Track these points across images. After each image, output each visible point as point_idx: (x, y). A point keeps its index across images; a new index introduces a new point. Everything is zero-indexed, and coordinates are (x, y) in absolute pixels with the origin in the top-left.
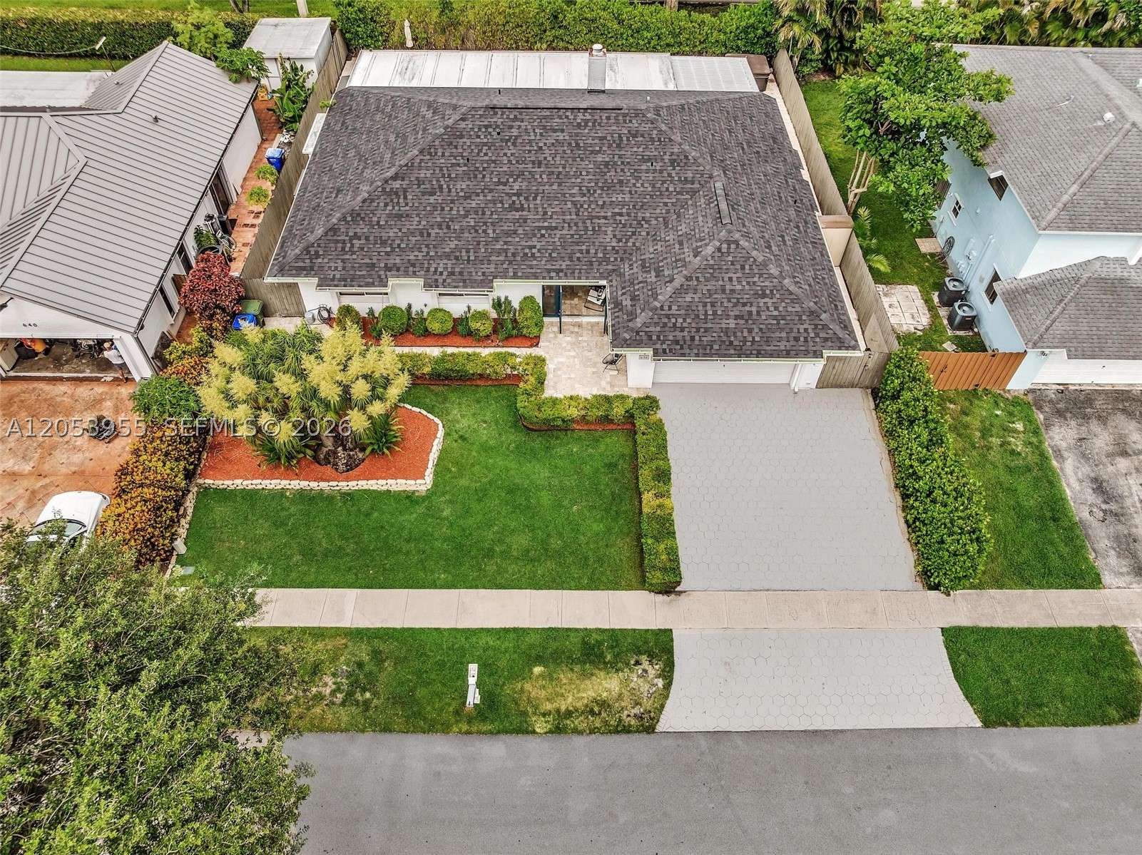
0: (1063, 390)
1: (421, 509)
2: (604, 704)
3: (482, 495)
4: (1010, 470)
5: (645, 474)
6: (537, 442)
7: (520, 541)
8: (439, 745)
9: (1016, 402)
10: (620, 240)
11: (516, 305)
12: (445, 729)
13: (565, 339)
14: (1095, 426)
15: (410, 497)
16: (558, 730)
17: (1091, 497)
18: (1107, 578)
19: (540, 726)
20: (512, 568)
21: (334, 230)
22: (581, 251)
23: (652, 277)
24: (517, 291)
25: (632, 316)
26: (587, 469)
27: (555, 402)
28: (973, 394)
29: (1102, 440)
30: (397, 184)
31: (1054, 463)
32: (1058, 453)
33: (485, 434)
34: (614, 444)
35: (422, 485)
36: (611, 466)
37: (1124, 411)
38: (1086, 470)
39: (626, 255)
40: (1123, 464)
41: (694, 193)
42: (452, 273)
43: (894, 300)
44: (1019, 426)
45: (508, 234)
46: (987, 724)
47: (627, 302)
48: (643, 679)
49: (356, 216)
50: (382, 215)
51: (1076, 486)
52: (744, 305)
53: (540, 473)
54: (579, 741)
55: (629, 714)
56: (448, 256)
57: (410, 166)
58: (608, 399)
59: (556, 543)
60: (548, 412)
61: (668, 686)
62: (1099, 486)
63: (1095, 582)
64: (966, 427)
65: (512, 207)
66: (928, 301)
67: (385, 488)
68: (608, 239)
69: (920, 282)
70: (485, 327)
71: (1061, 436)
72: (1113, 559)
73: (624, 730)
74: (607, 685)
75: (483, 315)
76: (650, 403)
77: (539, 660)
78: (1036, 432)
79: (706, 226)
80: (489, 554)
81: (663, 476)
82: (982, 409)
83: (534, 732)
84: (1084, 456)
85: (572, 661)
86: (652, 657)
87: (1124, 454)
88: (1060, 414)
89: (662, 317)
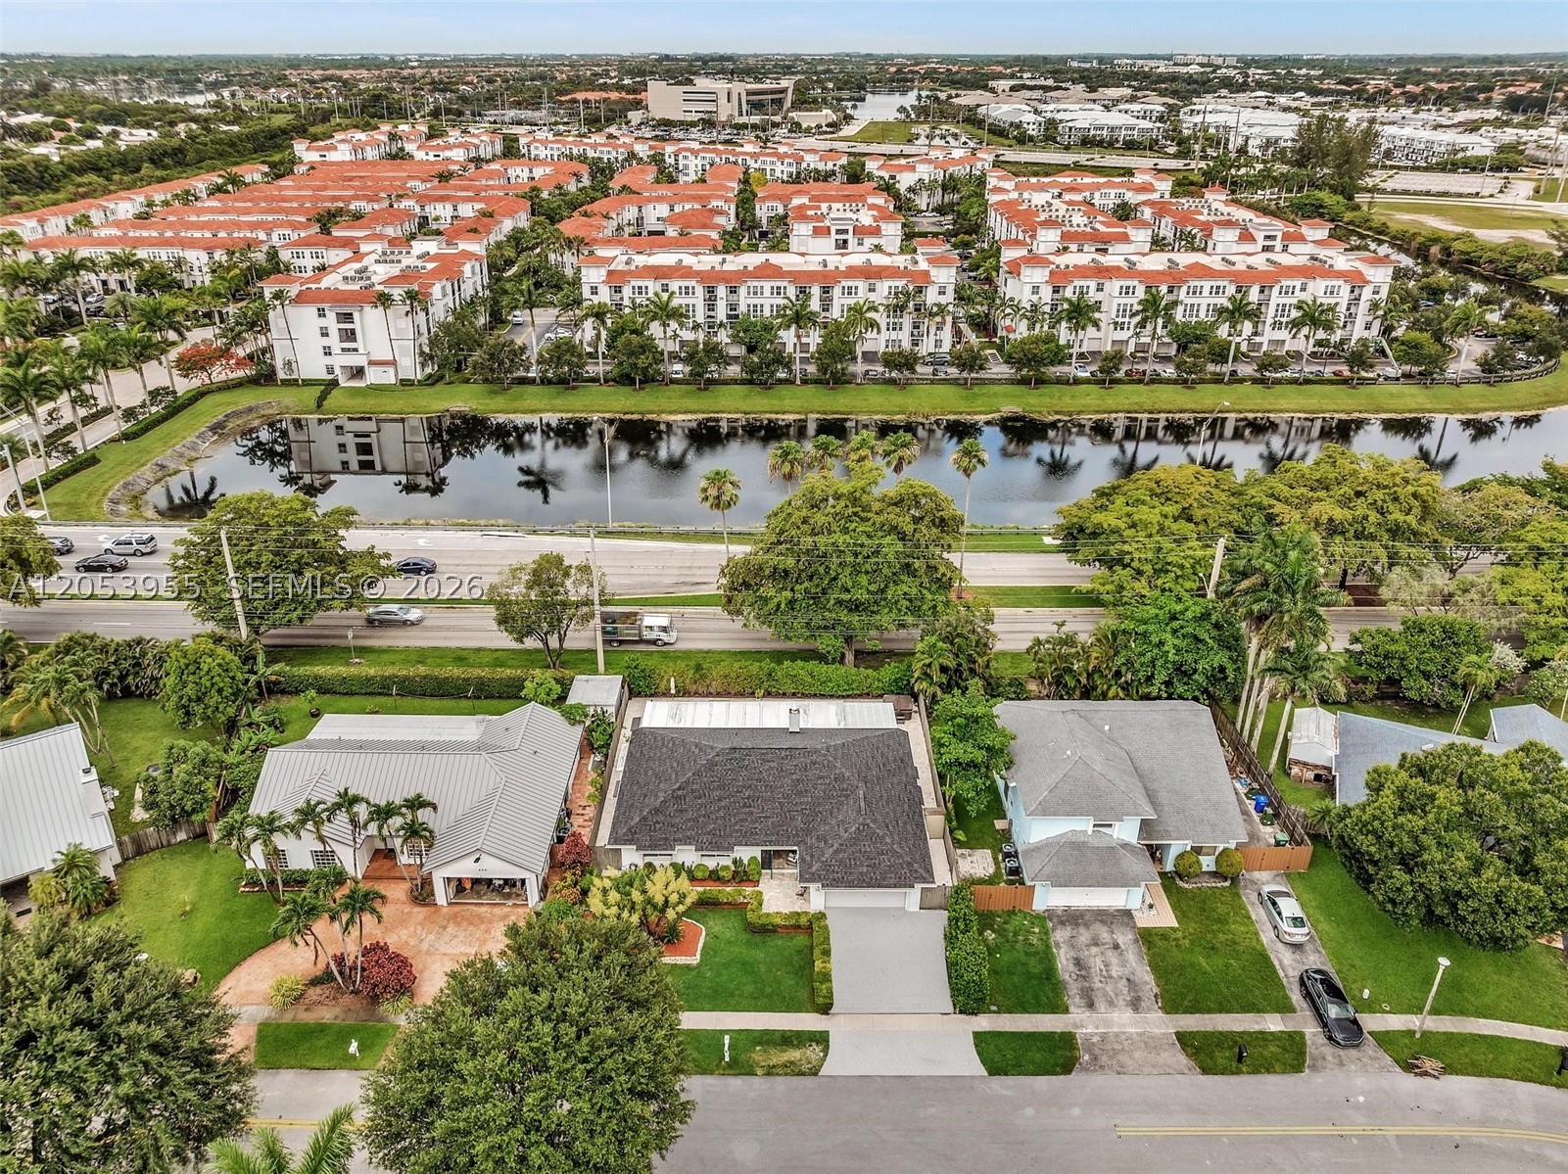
0: (1067, 910)
1: (695, 973)
2: (792, 1063)
3: (727, 965)
4: (1027, 954)
5: (817, 952)
6: (758, 938)
7: (749, 989)
8: (709, 1080)
9: (1038, 916)
10: (805, 824)
11: (746, 862)
12: (712, 1073)
13: (774, 882)
14: (1082, 930)
15: (688, 967)
16: (768, 1074)
17: (1071, 968)
18: (1072, 1009)
19: (759, 1072)
20: (745, 1002)
21: (645, 819)
22: (783, 830)
23: (822, 845)
24: (747, 853)
25: (811, 866)
26: (786, 953)
27: (768, 915)
28: (1013, 912)
29: (1084, 936)
30: (680, 793)
31: (1054, 950)
32: (1057, 945)
33: (728, 934)
34: (801, 939)
35: (694, 960)
36: (800, 952)
37: (1102, 921)
38: (1072, 953)
39: (808, 832)
40: (1094, 950)
41: (847, 796)
42: (711, 843)
43: (974, 859)
44: (1037, 930)
45: (742, 820)
46: (990, 1074)
47: (808, 859)
48: (813, 1052)
49: (657, 811)
50: (672, 810)
51: (1064, 962)
52: (872, 859)
53: (759, 955)
54: (778, 1078)
55: (805, 1068)
56: (708, 833)
57: (687, 782)
58: (798, 914)
59: (768, 990)
60: (764, 920)
61: (826, 1056)
62: (1078, 962)
63: (1066, 1011)
64: (1005, 930)
65: (745, 806)
66: (995, 859)
67: (674, 962)
68: (799, 823)
69: (992, 848)
70: (727, 875)
71: (1060, 935)
72: (1077, 1000)
73: (802, 1074)
74: (794, 1055)
75: (726, 868)
76: (822, 916)
77: (759, 1044)
78: (1046, 933)
79: (852, 815)
80: (732, 995)
81: (827, 953)
82: (1016, 921)
83: (756, 1075)
84: (1073, 947)
85: (776, 1044)
86: (818, 1043)
87: (1096, 944)
88: (1062, 923)
89: (827, 866)
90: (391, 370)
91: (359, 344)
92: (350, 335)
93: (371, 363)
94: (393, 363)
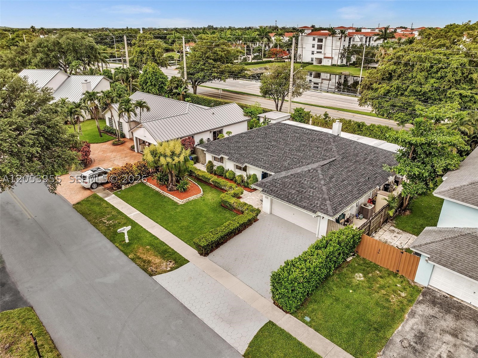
1: (174, 207)
2: (150, 262)
3: (191, 211)
4: (377, 304)
6: (220, 209)
7: (185, 224)
9: (414, 287)
10: (289, 165)
11: (251, 176)
12: (114, 243)
14: (449, 317)
15: (175, 204)
16: (133, 259)
17: (410, 336)
19: (131, 256)
22: (275, 164)
28: (394, 274)
31: (406, 316)
32: (413, 314)
33: (210, 201)
35: (181, 202)
38: (422, 328)
40: (448, 338)
42: (237, 158)
43: (399, 236)
44: (404, 295)
48: (167, 266)
51: (407, 329)
52: (303, 188)
53: (211, 215)
54: (133, 264)
55: (152, 269)
56: (239, 154)
58: (246, 204)
59: (192, 229)
61: (169, 271)
62: (421, 337)
64: (376, 281)
65: (267, 148)
67: (173, 199)
70: (239, 179)
71: (423, 309)
73: (146, 270)
74: (157, 260)
75: (241, 176)
76: (256, 210)
77: (152, 246)
78: (411, 301)
80: (174, 222)
82: (392, 280)
83: (128, 256)
84: (427, 323)
85: (157, 251)
86: (176, 263)
88: (434, 303)
89: (274, 182)
90: (330, 60)
91: (322, 51)
92: (320, 47)
93: (325, 58)
94: (332, 58)
